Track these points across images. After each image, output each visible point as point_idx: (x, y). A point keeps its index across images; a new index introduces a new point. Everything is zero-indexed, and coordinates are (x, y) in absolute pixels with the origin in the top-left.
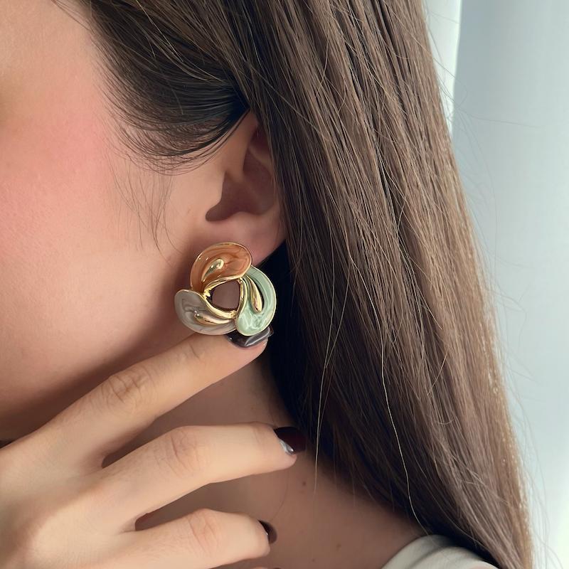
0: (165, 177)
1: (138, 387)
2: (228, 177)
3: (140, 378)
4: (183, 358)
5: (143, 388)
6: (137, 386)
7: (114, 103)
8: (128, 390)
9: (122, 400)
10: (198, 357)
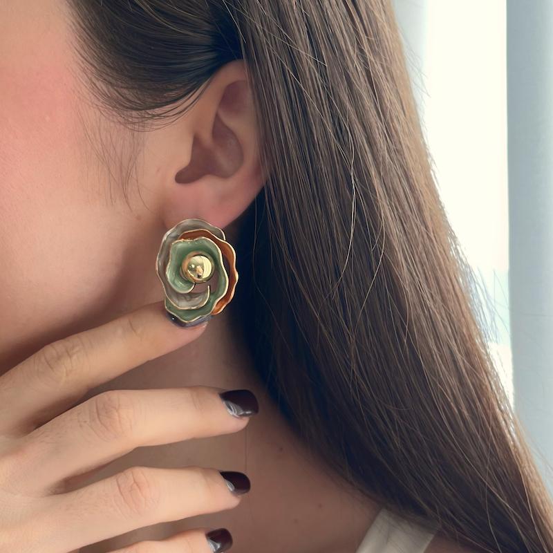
0: (136, 133)
1: (70, 357)
2: (197, 141)
3: (73, 348)
4: (120, 331)
5: (75, 357)
6: (69, 354)
7: (85, 59)
8: (59, 358)
9: (52, 368)
10: (135, 331)
